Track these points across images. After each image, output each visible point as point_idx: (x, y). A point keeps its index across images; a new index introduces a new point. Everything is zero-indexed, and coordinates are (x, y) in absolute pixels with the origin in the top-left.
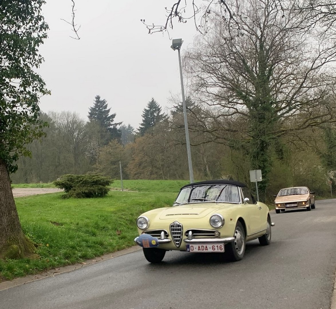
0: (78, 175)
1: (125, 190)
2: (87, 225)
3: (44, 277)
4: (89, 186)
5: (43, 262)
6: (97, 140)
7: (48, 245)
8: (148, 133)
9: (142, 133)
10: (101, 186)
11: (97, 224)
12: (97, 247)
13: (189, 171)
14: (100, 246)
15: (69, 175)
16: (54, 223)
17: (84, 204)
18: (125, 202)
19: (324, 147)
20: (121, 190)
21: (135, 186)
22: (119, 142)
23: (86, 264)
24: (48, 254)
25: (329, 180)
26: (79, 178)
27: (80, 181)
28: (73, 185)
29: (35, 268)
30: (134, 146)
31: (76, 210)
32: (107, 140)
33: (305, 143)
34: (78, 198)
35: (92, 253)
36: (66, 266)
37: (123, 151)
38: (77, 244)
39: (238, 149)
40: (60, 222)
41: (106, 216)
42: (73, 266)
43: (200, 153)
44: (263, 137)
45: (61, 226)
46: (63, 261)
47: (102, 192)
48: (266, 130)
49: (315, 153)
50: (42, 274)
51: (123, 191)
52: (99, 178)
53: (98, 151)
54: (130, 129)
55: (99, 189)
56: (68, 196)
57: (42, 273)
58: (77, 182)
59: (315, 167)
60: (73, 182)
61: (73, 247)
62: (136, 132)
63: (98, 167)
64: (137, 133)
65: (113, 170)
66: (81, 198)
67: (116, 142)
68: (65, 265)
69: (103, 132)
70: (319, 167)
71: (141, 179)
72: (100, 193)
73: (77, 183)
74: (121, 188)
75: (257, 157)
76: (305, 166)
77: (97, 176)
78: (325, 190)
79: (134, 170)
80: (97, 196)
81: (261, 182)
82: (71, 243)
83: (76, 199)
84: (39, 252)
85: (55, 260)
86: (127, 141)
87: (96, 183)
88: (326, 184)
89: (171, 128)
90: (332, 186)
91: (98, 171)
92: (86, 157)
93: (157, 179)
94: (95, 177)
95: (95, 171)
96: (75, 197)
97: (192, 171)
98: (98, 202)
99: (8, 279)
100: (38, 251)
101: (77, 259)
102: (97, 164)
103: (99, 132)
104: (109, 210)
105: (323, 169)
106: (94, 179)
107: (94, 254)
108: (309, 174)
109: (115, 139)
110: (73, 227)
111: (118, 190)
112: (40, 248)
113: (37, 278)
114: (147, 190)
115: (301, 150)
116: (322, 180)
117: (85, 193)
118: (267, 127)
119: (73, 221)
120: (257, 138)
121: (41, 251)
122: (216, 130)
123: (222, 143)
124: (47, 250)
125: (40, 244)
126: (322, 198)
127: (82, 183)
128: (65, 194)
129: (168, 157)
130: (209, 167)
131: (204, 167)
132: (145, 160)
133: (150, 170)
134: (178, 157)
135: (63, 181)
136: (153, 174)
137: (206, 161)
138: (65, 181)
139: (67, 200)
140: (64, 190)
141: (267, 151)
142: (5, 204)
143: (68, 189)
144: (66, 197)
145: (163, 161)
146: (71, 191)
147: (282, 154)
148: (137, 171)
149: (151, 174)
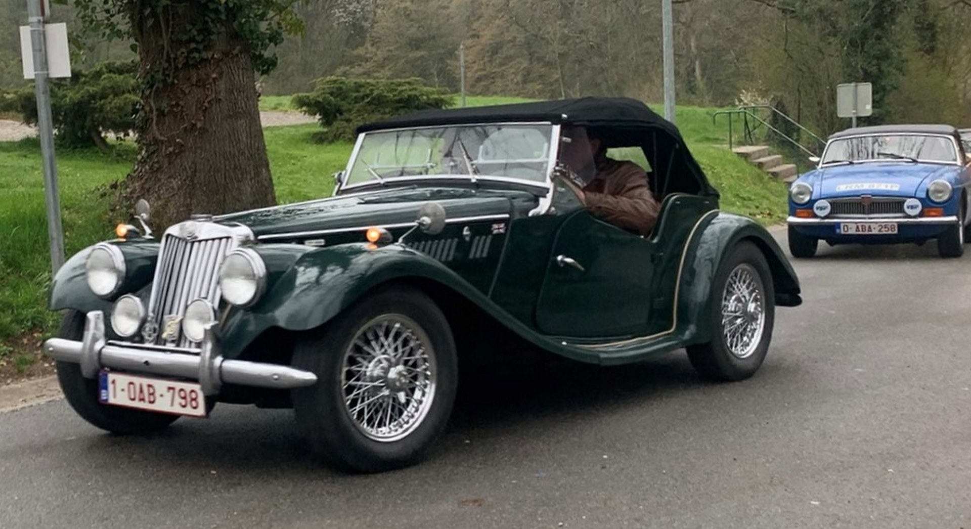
15: (333, 78)
26: (362, 89)
27: (363, 98)
28: (345, 105)
37: (445, 8)
39: (808, 19)
43: (678, 22)
52: (415, 89)
56: (332, 137)
58: (356, 101)
60: (343, 100)
63: (368, 56)
65: (413, 66)
73: (356, 103)
75: (863, 45)
77: (409, 83)
79: (476, 67)
91: (368, 65)
92: (335, 24)
93: (541, 95)
94: (404, 88)
95: (360, 65)
96: (350, 140)
102: (368, 45)
123: (761, 1)
127: (369, 104)
128: (322, 129)
129: (581, 32)
130: (704, 68)
131: (688, 64)
132: (510, 38)
133: (525, 68)
134: (610, 33)
135: (318, 96)
136: (532, 81)
137: (697, 47)
138: (323, 96)
139: (329, 148)
140: (319, 120)
141: (893, 27)
142: (249, 152)
143: (331, 117)
144: (327, 138)
145: (565, 43)
146: (338, 122)
147: (933, 37)
148: (484, 70)
149: (525, 81)
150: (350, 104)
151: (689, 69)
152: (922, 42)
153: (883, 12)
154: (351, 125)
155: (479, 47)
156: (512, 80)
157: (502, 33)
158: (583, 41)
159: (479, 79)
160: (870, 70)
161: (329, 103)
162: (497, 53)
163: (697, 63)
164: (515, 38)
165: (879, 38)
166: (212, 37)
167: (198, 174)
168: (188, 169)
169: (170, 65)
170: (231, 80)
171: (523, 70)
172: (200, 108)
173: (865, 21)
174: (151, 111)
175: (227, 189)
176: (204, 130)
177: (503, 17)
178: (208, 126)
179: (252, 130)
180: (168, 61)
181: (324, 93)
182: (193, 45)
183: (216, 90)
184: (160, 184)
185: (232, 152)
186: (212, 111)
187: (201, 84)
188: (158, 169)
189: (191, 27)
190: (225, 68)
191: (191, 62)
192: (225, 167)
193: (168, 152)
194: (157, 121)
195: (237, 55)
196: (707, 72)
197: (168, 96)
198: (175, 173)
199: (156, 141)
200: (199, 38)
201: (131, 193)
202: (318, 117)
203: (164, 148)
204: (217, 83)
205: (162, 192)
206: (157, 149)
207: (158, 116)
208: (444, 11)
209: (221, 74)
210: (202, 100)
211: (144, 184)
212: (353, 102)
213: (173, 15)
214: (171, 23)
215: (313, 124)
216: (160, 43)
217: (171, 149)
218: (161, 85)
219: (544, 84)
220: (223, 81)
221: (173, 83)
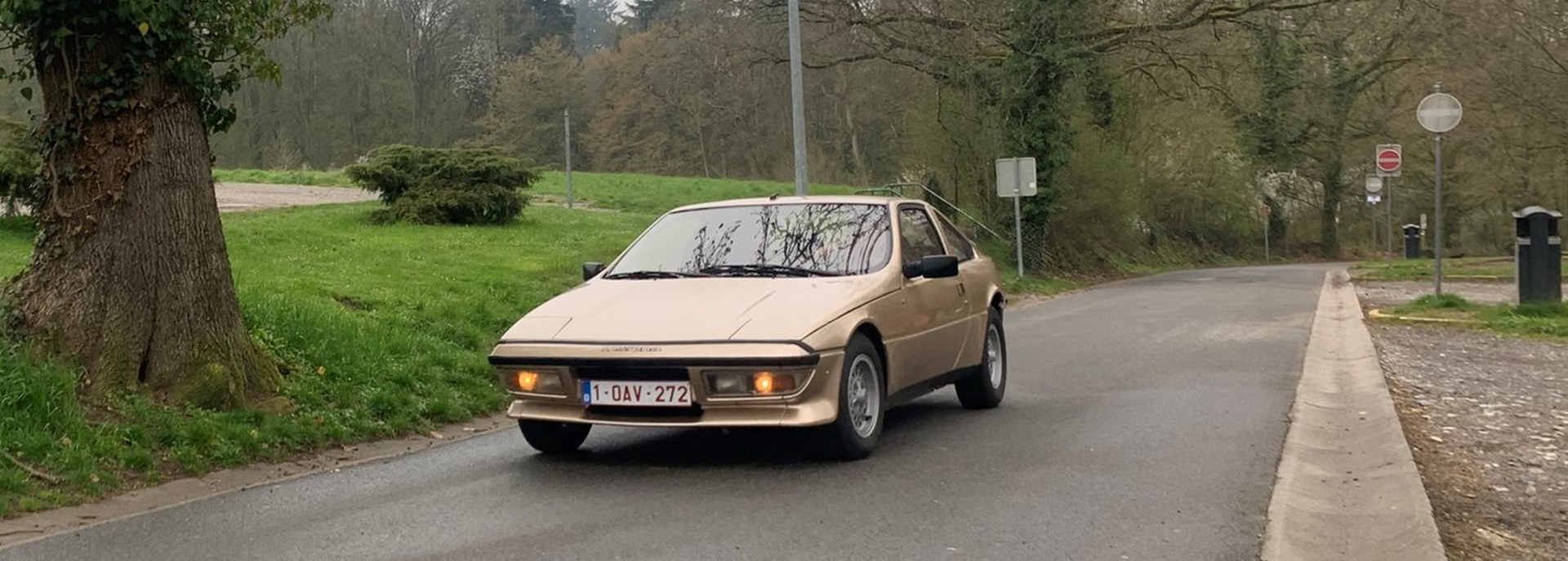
0: (427, 150)
1: (577, 206)
2: (449, 314)
3: (308, 473)
4: (460, 185)
5: (304, 424)
6: (495, 35)
7: (321, 370)
8: (661, 19)
9: (643, 19)
10: (501, 189)
11: (482, 311)
12: (481, 386)
13: (793, 152)
14: (491, 381)
15: (399, 146)
16: (345, 300)
17: (444, 243)
18: (576, 245)
19: (1248, 91)
20: (566, 205)
21: (612, 194)
22: (564, 47)
23: (441, 437)
24: (321, 399)
25: (1260, 203)
26: (431, 160)
27: (432, 170)
28: (410, 179)
29: (279, 440)
30: (613, 60)
31: (417, 262)
32: (527, 38)
33: (1187, 75)
34: (426, 223)
35: (463, 405)
36: (380, 439)
37: (575, 76)
38: (416, 373)
39: (962, 85)
40: (364, 297)
41: (513, 286)
42: (400, 442)
43: (832, 93)
44: (1049, 48)
45: (365, 312)
46: (369, 423)
47: (503, 209)
48: (1059, 26)
49: (1218, 108)
50: (301, 462)
51: (570, 206)
52: (495, 160)
53: (495, 73)
54: (604, 6)
55: (495, 199)
56: (393, 216)
57: (300, 458)
58: (424, 173)
59: (1218, 159)
60: (409, 172)
61: (402, 382)
62: (624, 14)
63: (490, 127)
64: (626, 18)
65: (540, 139)
66: (433, 224)
67: (554, 47)
68: (374, 437)
69: (515, 11)
70: (1231, 157)
71: (632, 170)
72: (494, 212)
73: (424, 175)
74: (564, 198)
75: (1025, 115)
76: (1181, 153)
77: (489, 153)
78: (1245, 234)
79: (610, 140)
80: (485, 221)
81: (1033, 200)
82: (396, 368)
83: (418, 227)
84: (292, 391)
85: (344, 421)
86: (591, 46)
87: (485, 177)
88: (1249, 216)
89: (742, 8)
90: (1271, 222)
91: (491, 138)
92: (454, 91)
93: (684, 172)
94: (483, 158)
95: (481, 138)
96: (415, 219)
97: (805, 152)
98: (490, 240)
99: (192, 471)
100: (292, 387)
101: (414, 420)
102: (491, 115)
103: (500, 10)
104: (525, 268)
105: (1242, 164)
106: (479, 162)
107: (470, 408)
108: (1195, 180)
109: (553, 35)
110: (404, 316)
111: (555, 205)
112: (298, 379)
113: (285, 474)
114: (652, 207)
115: (1173, 98)
116: (1238, 200)
117: (447, 208)
118: (1063, 16)
119: (405, 297)
120: (1029, 53)
121: (299, 389)
122: (890, 20)
123: (909, 64)
124: (320, 387)
125: (297, 367)
126: (1233, 260)
127: (440, 176)
128: (384, 207)
129: (727, 103)
130: (861, 142)
131: (844, 140)
132: (647, 109)
133: (665, 143)
134: (758, 105)
135: (378, 168)
136: (674, 157)
137: (853, 121)
138: (384, 167)
139: (388, 229)
140: (381, 195)
141: (1059, 95)
142: (192, 233)
143: (394, 192)
144: (386, 219)
145: (708, 115)
146: (402, 199)
147: (1109, 108)
148: (620, 144)
149: (666, 157)
150: (416, 177)
151: (847, 145)
152: (1096, 114)
153: (1047, 78)
154: (417, 202)
155: (615, 119)
156: (651, 156)
157: (639, 104)
158: (728, 114)
159: (615, 155)
160: (1033, 144)
161: (391, 177)
162: (633, 125)
163: (854, 138)
164: (654, 109)
165: (1043, 107)
166: (136, 80)
167: (116, 263)
168: (102, 256)
169: (78, 116)
170: (166, 136)
171: (662, 144)
172: (121, 174)
173: (1027, 88)
174: (52, 175)
175: (160, 283)
176: (124, 204)
177: (639, 85)
178: (130, 198)
179: (198, 204)
180: (74, 110)
181: (384, 164)
182: (109, 90)
183: (143, 150)
184: (62, 275)
185: (168, 233)
186: (138, 179)
187: (120, 141)
188: (60, 256)
189: (106, 66)
190: (157, 122)
191: (106, 113)
192: (158, 252)
193: (74, 233)
194: (59, 191)
195: (175, 104)
196: (865, 148)
197: (75, 157)
198: (85, 261)
199: (58, 219)
200: (117, 81)
201: (23, 289)
202: (379, 193)
203: (69, 227)
204: (144, 141)
205: (64, 287)
206: (61, 229)
207: (60, 185)
208: (575, 79)
209: (151, 130)
210: (123, 163)
211: (42, 275)
212: (420, 175)
213: (82, 50)
214: (79, 60)
215: (373, 201)
216: (64, 87)
217: (78, 229)
218: (63, 143)
219: (686, 161)
220: (155, 139)
221: (81, 140)
